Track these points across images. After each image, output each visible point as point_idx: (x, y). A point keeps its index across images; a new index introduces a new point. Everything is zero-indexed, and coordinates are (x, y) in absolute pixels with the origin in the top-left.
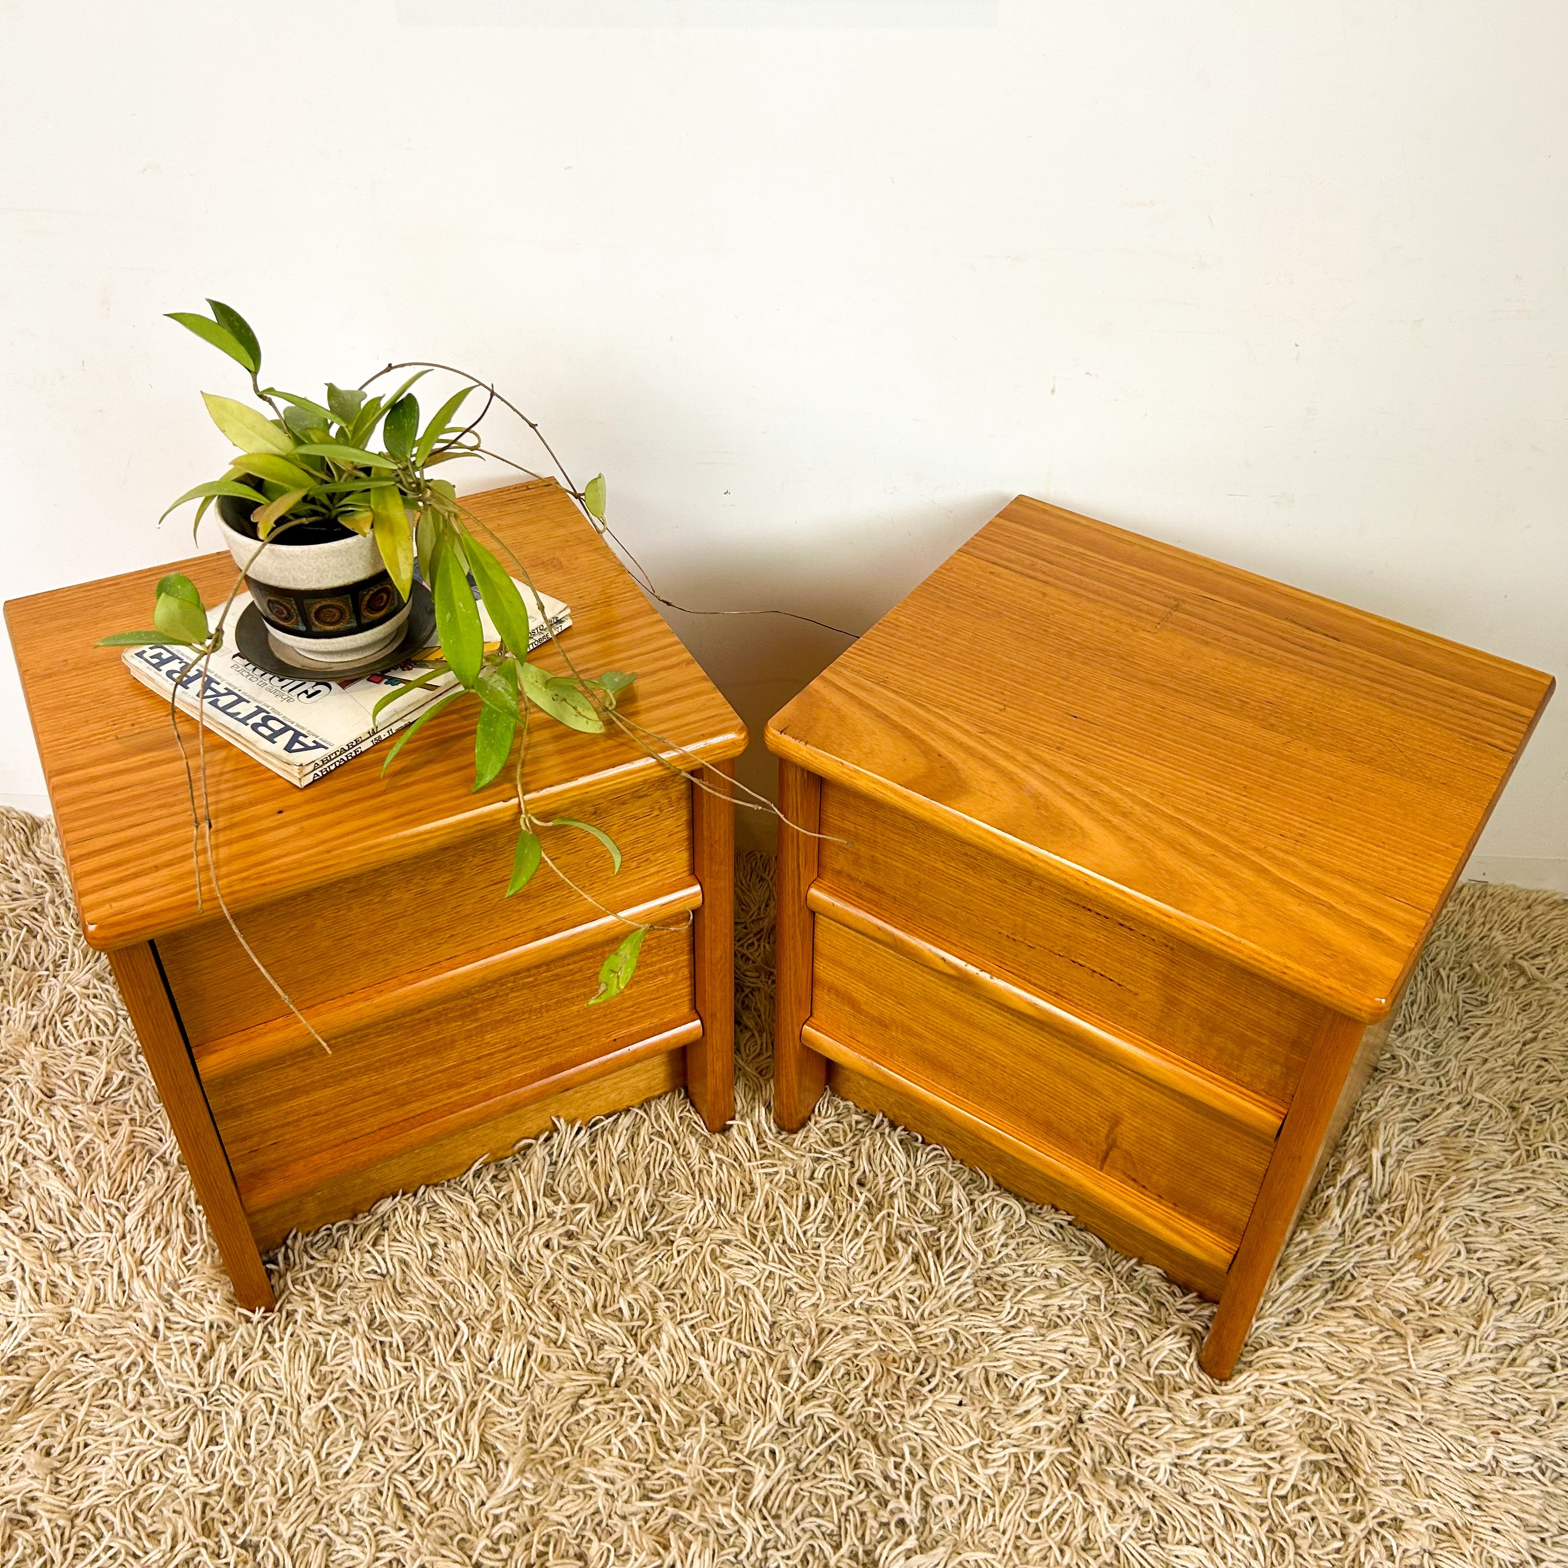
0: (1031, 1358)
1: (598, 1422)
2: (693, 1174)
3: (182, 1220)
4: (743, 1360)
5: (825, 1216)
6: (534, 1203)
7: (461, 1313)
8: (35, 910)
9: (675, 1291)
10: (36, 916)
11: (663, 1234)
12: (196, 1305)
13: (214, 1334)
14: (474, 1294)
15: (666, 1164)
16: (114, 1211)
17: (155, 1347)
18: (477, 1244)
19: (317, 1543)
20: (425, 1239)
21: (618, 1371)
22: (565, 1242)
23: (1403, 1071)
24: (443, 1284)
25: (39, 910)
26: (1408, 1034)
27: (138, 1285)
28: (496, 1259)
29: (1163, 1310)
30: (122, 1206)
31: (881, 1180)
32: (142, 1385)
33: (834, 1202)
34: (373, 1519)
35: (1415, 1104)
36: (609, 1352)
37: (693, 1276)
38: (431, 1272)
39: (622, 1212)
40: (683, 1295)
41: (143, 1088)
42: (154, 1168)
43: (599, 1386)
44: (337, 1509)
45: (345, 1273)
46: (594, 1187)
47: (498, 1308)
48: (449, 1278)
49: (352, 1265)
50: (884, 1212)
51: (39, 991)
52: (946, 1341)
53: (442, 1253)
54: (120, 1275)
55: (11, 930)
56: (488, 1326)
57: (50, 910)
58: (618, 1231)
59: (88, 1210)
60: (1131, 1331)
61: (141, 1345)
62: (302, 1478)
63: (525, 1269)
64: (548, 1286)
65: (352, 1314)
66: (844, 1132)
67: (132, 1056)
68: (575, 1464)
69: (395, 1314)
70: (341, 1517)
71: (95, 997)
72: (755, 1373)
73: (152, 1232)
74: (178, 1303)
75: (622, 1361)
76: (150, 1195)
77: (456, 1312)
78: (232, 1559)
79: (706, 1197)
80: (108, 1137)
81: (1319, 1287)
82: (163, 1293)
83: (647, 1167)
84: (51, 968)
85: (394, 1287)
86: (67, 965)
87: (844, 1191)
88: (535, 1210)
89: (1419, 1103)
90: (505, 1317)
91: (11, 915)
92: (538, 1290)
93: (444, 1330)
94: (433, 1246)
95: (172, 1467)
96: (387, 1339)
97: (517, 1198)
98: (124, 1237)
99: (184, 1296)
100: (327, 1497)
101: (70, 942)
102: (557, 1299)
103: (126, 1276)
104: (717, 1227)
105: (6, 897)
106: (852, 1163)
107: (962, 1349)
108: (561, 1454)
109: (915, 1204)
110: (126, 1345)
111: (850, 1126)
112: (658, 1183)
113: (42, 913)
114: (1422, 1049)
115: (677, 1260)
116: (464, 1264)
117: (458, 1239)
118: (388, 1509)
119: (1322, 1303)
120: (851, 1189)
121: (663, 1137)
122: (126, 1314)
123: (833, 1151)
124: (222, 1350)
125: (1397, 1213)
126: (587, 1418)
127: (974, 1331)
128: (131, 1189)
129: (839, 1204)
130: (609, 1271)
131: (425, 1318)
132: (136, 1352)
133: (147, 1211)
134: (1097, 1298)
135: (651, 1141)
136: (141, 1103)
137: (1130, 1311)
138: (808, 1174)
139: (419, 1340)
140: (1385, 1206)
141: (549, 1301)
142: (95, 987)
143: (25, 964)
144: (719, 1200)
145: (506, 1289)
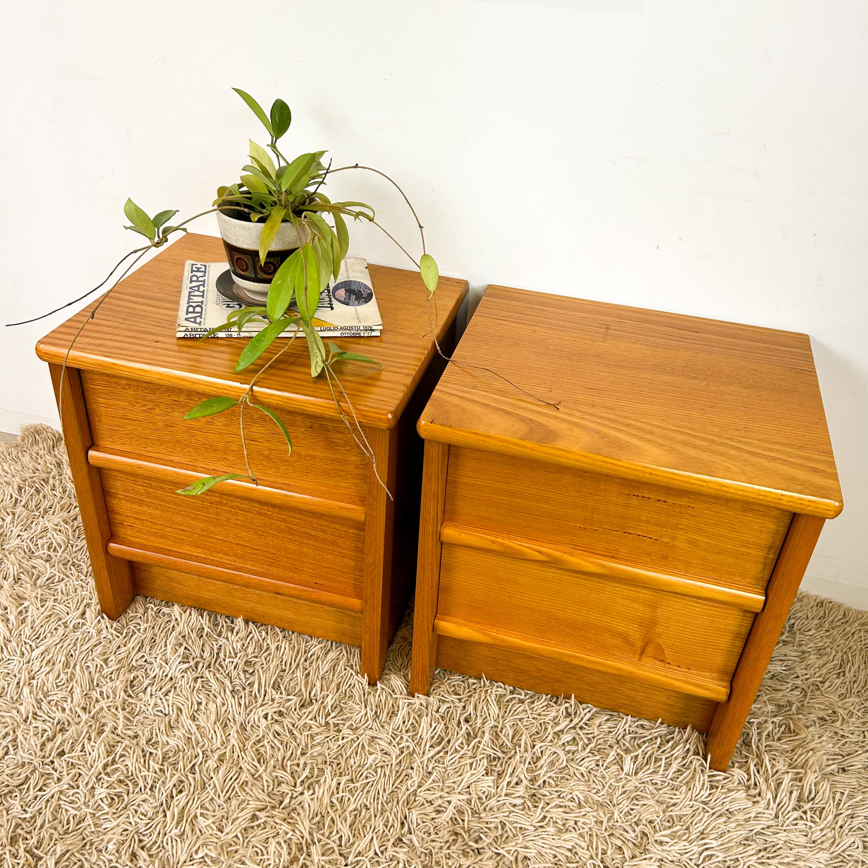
0: (549, 851)
1: (265, 828)
2: (364, 694)
3: (63, 659)
4: (364, 811)
5: (439, 735)
6: (266, 691)
7: (203, 746)
8: (44, 480)
9: (334, 761)
10: (43, 483)
11: (338, 725)
12: (54, 708)
13: (59, 727)
14: (214, 737)
15: (350, 685)
16: (28, 646)
17: (22, 726)
18: (225, 708)
19: (76, 864)
20: (195, 698)
21: (287, 801)
22: (276, 717)
23: (839, 723)
24: (198, 727)
25: (46, 481)
26: (847, 700)
27: (26, 690)
28: (234, 719)
29: (645, 839)
30: (33, 645)
31: (479, 721)
32: (8, 748)
33: (447, 728)
34: (111, 857)
35: (844, 745)
36: (284, 788)
37: (348, 754)
38: (194, 719)
39: (316, 706)
40: (338, 764)
41: (68, 584)
42: (59, 628)
43: (272, 807)
44: (94, 846)
45: (144, 709)
46: (303, 689)
47: (226, 748)
48: (202, 724)
49: (150, 705)
50: (477, 740)
51: (32, 523)
52: (496, 828)
53: (203, 709)
54: (18, 683)
55: (27, 488)
56: (216, 757)
57: (51, 481)
58: (310, 717)
59: (14, 644)
60: (620, 848)
61: (16, 724)
62: (79, 823)
63: (248, 728)
64: (259, 741)
65: (140, 733)
66: (465, 688)
67: (68, 567)
68: (241, 851)
69: (165, 738)
70: (95, 852)
71: (60, 531)
72: (369, 819)
73: (44, 663)
74: (44, 706)
75: (290, 795)
76: (51, 642)
77: (201, 744)
78: (22, 862)
79: (368, 708)
80: (39, 606)
81: (754, 848)
82: (38, 698)
83: (338, 685)
84: (42, 512)
85: (169, 722)
86: (51, 512)
87: (454, 722)
88: (265, 696)
89: (847, 745)
90: (227, 754)
91: (29, 480)
92: (252, 742)
93: (189, 754)
94: (199, 704)
95: (9, 799)
96: (154, 751)
97: (256, 686)
98: (29, 662)
99: (49, 702)
100: (90, 838)
101: (56, 500)
102: (262, 750)
103: (21, 684)
104: (371, 729)
105: (31, 471)
106: (464, 707)
107: (505, 836)
108: (236, 844)
109: (497, 740)
110: (7, 722)
111: (469, 685)
112: (343, 695)
113: (47, 482)
114: (855, 711)
115: (341, 742)
116: (213, 718)
117: (214, 702)
118: (123, 853)
119: (755, 857)
120: (459, 722)
121: (352, 669)
122: (14, 706)
123: (454, 697)
124: (59, 738)
125: (818, 812)
126: (259, 826)
127: (515, 825)
128: (42, 637)
129: (450, 729)
130: (298, 740)
131: (181, 744)
132: (11, 727)
133: (46, 651)
134: (602, 822)
135: (345, 669)
136: (64, 591)
137: (621, 835)
138: (435, 708)
139: (174, 756)
140: (810, 805)
141: (257, 750)
142: (61, 526)
143: (29, 507)
144: (376, 712)
145: (234, 737)
